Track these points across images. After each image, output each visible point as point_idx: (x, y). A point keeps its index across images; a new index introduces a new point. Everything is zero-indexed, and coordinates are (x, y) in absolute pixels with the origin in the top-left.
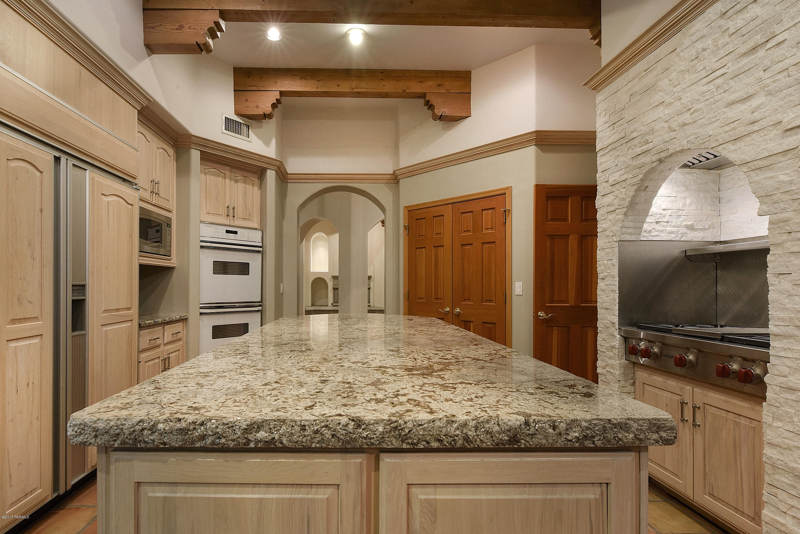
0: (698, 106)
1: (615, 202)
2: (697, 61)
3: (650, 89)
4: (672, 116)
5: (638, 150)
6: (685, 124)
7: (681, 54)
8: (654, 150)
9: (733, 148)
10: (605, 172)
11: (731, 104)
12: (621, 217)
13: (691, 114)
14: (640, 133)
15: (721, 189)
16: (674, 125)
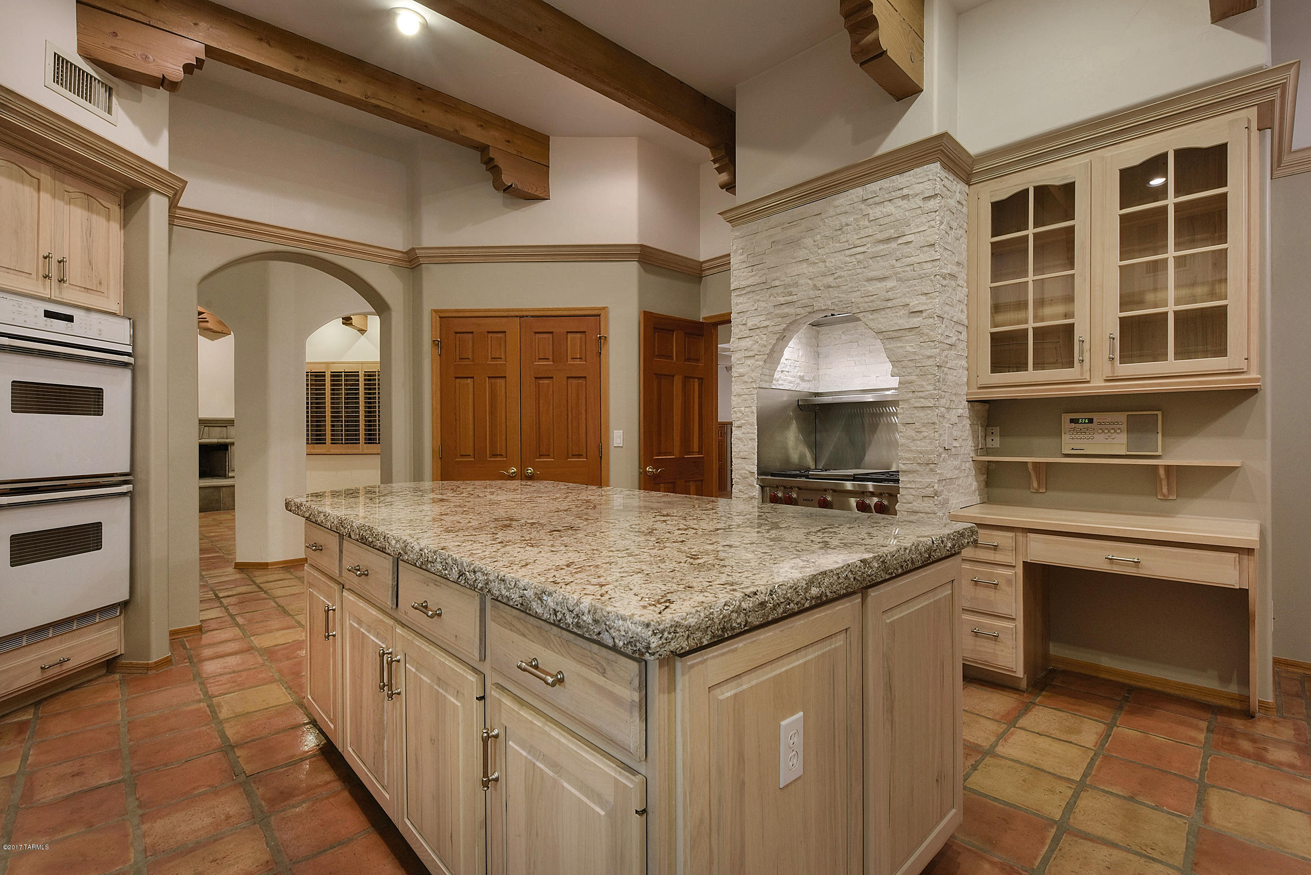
0: (842, 273)
1: (754, 347)
2: (840, 232)
3: (794, 243)
4: (817, 275)
5: (782, 300)
6: (830, 287)
7: (826, 220)
8: (798, 303)
9: (871, 317)
10: (742, 314)
11: (870, 280)
12: (761, 363)
13: (835, 279)
14: (782, 283)
15: (819, 345)
16: (819, 284)
